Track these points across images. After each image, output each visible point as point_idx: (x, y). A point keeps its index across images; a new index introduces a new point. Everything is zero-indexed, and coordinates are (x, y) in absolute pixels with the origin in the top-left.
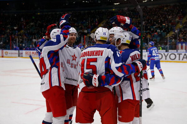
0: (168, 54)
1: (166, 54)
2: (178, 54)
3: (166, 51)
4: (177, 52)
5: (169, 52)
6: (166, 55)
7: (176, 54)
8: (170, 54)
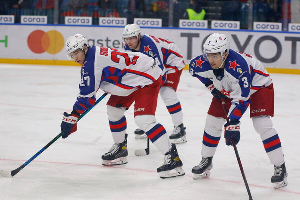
0: (250, 38)
1: (243, 36)
2: (287, 39)
3: (244, 28)
4: (285, 30)
5: (252, 31)
6: (242, 43)
7: (281, 37)
8: (257, 37)
